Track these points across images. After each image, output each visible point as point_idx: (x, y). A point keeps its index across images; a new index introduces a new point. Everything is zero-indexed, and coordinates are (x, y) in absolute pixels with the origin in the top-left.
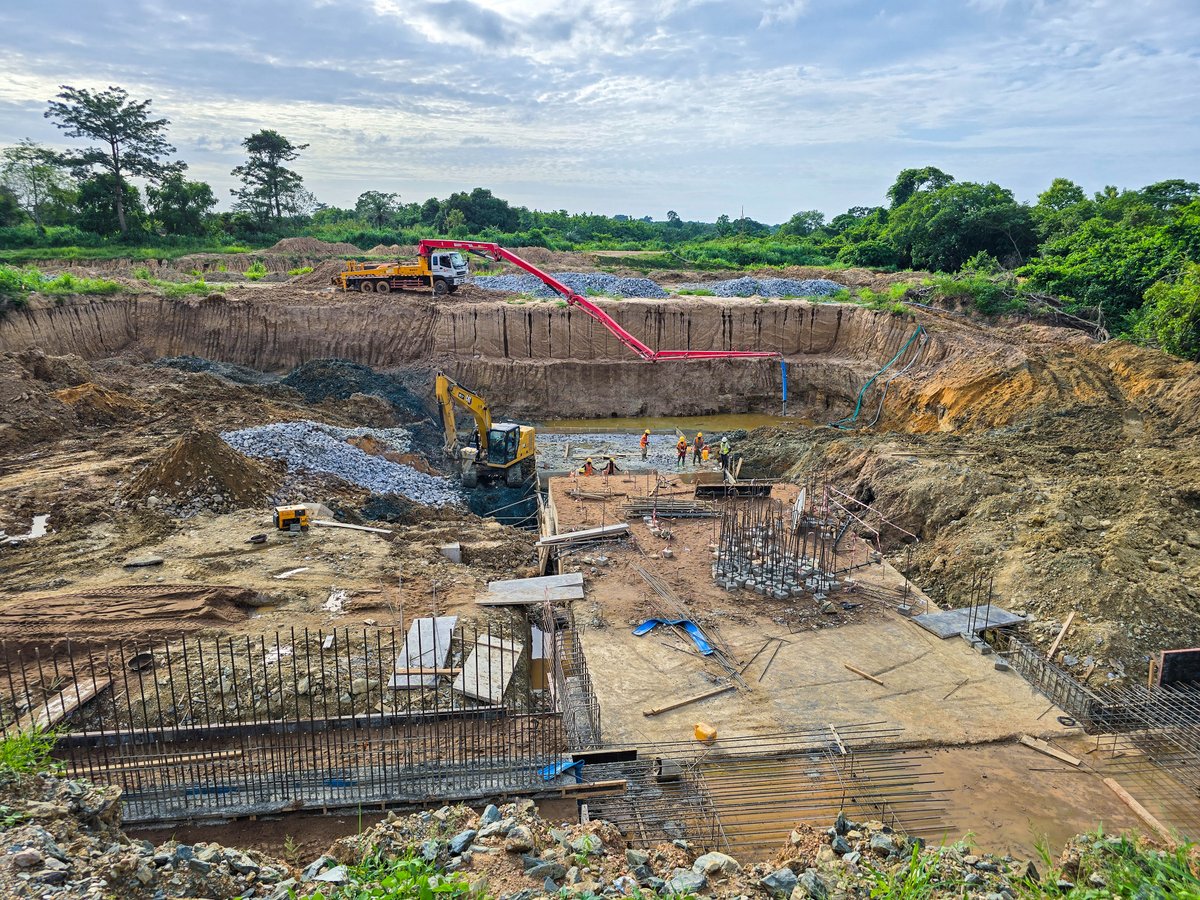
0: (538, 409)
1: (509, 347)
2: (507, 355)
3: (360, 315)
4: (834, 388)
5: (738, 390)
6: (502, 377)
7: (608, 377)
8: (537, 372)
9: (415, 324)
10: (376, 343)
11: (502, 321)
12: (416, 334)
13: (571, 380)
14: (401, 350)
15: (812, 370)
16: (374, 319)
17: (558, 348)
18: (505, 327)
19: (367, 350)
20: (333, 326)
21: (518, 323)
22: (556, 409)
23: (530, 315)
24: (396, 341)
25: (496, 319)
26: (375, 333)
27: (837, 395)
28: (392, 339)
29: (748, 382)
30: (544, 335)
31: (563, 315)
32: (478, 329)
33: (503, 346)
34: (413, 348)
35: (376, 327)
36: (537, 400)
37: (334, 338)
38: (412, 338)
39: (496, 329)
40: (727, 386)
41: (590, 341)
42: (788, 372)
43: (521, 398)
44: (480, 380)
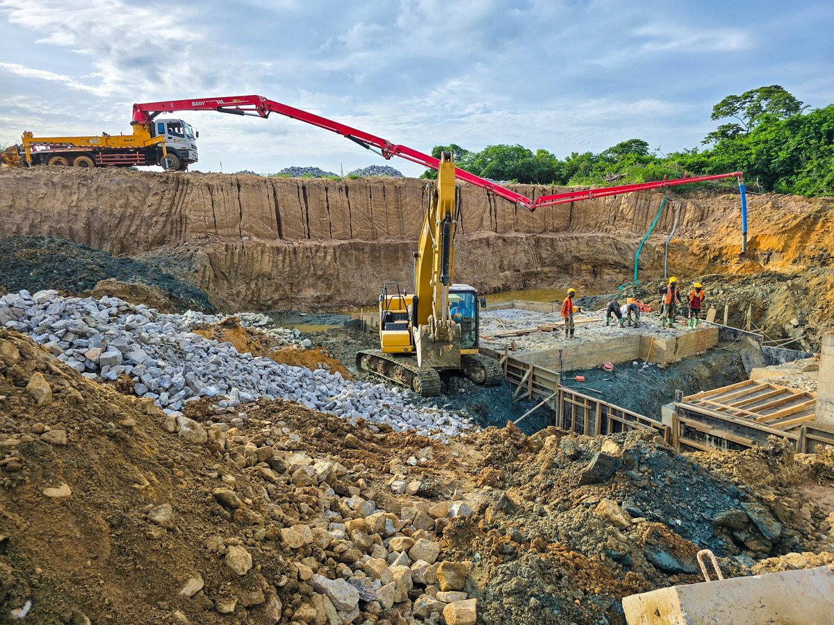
0: (330, 298)
1: (284, 226)
2: (281, 236)
3: (65, 187)
4: (601, 257)
5: (514, 266)
6: (283, 261)
7: (397, 258)
8: (326, 253)
9: (151, 199)
10: (96, 225)
11: (271, 195)
12: (156, 213)
13: (360, 263)
14: (134, 234)
15: (574, 243)
16: (89, 193)
17: (338, 226)
18: (276, 201)
19: (82, 234)
20: (22, 203)
21: (292, 197)
22: (350, 297)
23: (304, 188)
24: (127, 223)
25: (264, 191)
26: (93, 211)
27: (606, 264)
28: (121, 220)
29: (522, 257)
30: (322, 211)
31: (340, 189)
32: (244, 204)
33: (275, 225)
34: (154, 231)
35: (93, 204)
36: (329, 288)
37: (25, 219)
38: (151, 217)
39: (266, 203)
40: (505, 262)
41: (371, 219)
42: (552, 246)
43: (309, 286)
44: (257, 266)
